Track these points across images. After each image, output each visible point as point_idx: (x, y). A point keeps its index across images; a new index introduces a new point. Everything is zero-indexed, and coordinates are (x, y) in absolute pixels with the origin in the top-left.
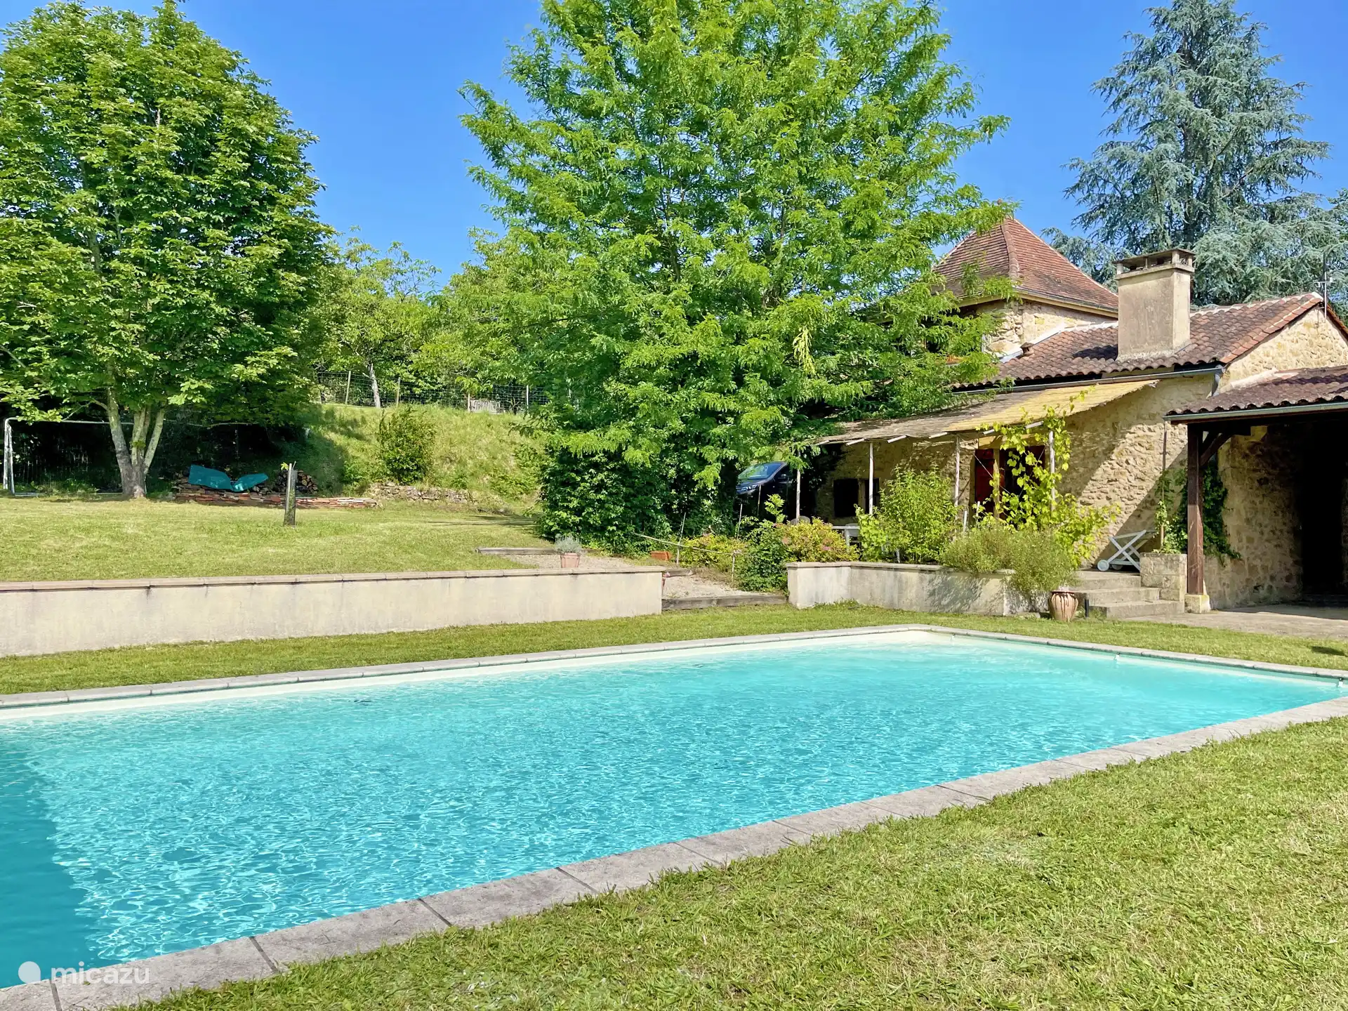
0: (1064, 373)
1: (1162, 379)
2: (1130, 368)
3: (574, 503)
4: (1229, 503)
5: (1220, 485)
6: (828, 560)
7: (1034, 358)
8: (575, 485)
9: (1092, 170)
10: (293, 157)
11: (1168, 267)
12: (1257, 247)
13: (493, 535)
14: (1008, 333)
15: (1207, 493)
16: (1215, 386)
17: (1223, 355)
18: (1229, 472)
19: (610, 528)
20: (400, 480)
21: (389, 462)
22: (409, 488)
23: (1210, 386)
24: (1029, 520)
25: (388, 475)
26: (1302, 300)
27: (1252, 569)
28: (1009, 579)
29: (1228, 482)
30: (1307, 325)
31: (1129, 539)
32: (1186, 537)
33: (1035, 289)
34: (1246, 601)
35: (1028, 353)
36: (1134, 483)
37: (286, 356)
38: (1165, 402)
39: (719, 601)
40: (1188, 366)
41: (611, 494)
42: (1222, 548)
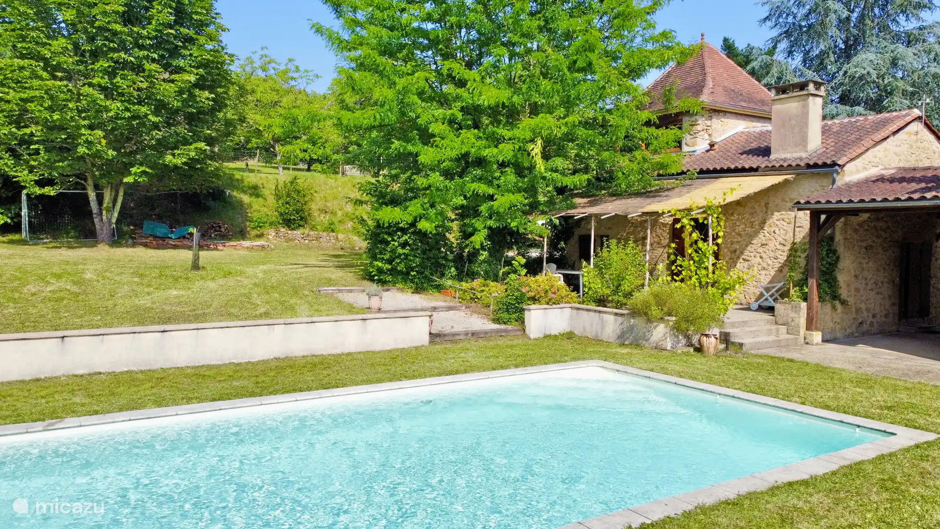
0: (733, 167)
1: (798, 174)
2: (777, 165)
3: (387, 257)
4: (841, 265)
5: (834, 252)
6: (554, 303)
7: (717, 153)
8: (387, 243)
9: (778, 7)
10: (206, 10)
11: (805, 92)
12: (894, 63)
13: (333, 277)
14: (700, 134)
15: (823, 259)
16: (834, 182)
17: (840, 158)
18: (842, 242)
19: (413, 273)
20: (289, 227)
21: (281, 214)
22: (295, 232)
23: (831, 181)
24: (694, 279)
25: (280, 224)
26: (905, 116)
27: (858, 310)
28: (671, 323)
29: (841, 250)
30: (909, 133)
31: (774, 287)
32: (806, 290)
33: (721, 100)
34: (852, 333)
35: (713, 148)
36: (779, 247)
37: (201, 149)
38: (801, 190)
39: (473, 334)
40: (816, 166)
41: (412, 250)
42: (835, 297)
